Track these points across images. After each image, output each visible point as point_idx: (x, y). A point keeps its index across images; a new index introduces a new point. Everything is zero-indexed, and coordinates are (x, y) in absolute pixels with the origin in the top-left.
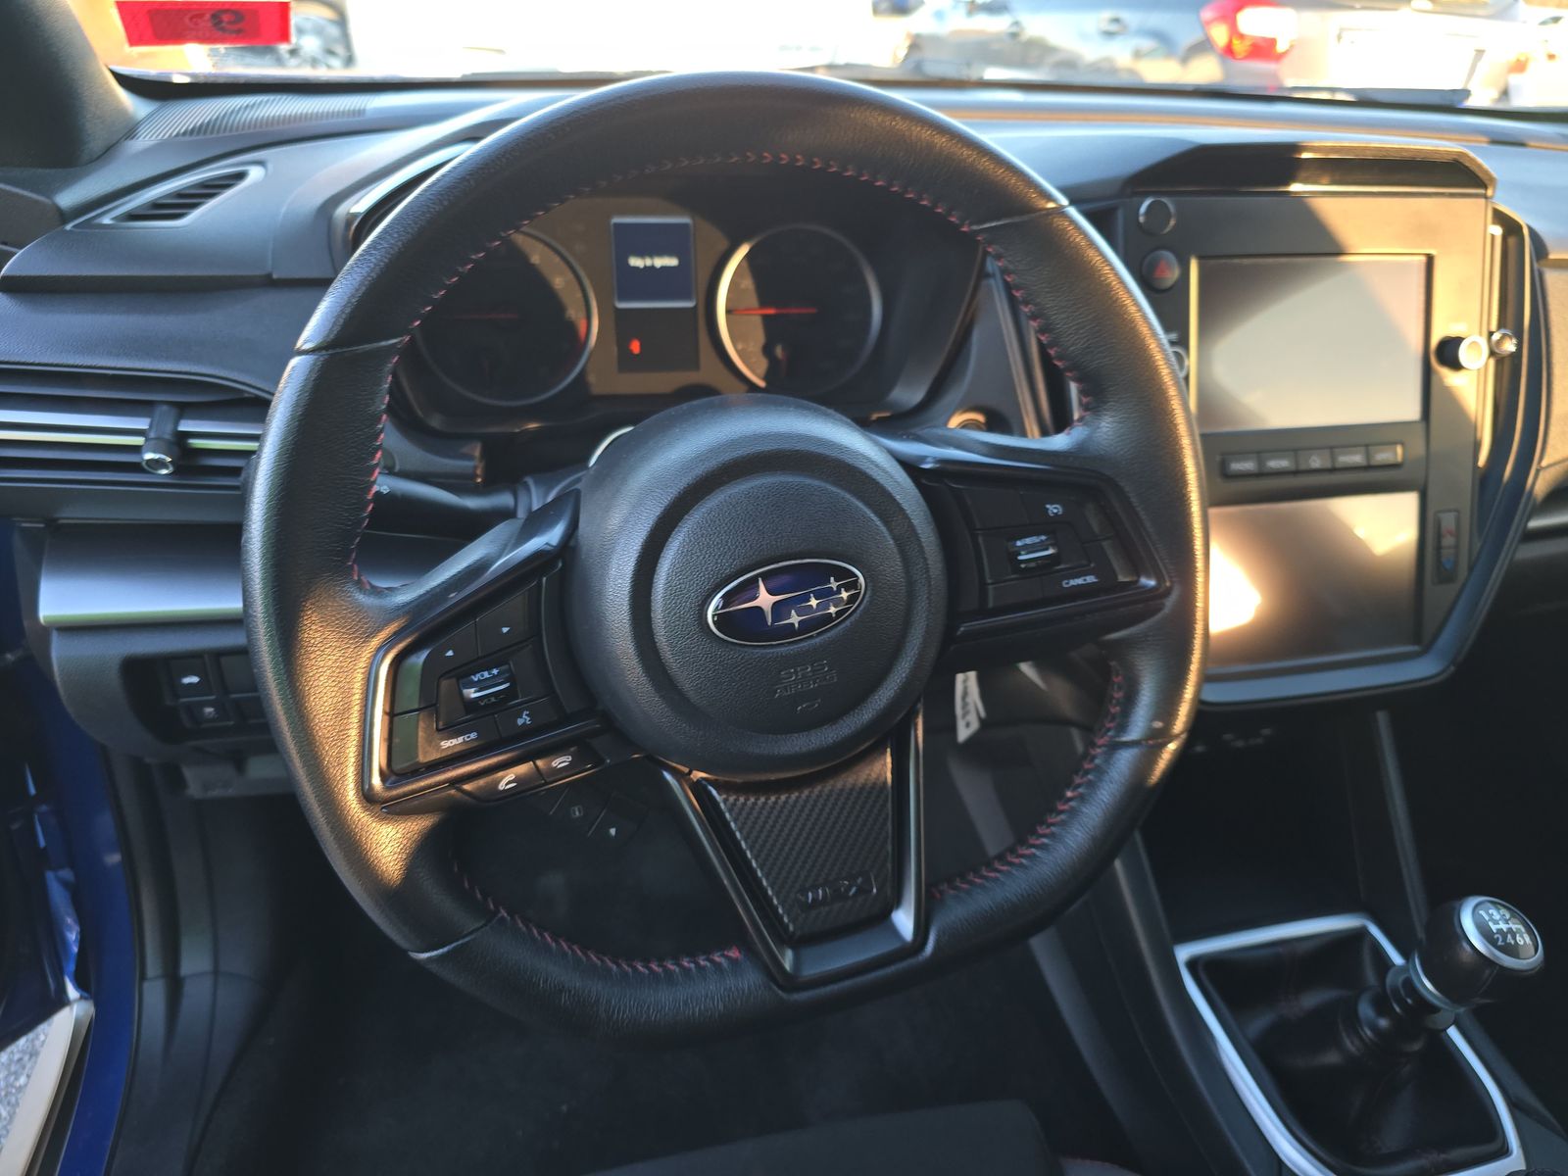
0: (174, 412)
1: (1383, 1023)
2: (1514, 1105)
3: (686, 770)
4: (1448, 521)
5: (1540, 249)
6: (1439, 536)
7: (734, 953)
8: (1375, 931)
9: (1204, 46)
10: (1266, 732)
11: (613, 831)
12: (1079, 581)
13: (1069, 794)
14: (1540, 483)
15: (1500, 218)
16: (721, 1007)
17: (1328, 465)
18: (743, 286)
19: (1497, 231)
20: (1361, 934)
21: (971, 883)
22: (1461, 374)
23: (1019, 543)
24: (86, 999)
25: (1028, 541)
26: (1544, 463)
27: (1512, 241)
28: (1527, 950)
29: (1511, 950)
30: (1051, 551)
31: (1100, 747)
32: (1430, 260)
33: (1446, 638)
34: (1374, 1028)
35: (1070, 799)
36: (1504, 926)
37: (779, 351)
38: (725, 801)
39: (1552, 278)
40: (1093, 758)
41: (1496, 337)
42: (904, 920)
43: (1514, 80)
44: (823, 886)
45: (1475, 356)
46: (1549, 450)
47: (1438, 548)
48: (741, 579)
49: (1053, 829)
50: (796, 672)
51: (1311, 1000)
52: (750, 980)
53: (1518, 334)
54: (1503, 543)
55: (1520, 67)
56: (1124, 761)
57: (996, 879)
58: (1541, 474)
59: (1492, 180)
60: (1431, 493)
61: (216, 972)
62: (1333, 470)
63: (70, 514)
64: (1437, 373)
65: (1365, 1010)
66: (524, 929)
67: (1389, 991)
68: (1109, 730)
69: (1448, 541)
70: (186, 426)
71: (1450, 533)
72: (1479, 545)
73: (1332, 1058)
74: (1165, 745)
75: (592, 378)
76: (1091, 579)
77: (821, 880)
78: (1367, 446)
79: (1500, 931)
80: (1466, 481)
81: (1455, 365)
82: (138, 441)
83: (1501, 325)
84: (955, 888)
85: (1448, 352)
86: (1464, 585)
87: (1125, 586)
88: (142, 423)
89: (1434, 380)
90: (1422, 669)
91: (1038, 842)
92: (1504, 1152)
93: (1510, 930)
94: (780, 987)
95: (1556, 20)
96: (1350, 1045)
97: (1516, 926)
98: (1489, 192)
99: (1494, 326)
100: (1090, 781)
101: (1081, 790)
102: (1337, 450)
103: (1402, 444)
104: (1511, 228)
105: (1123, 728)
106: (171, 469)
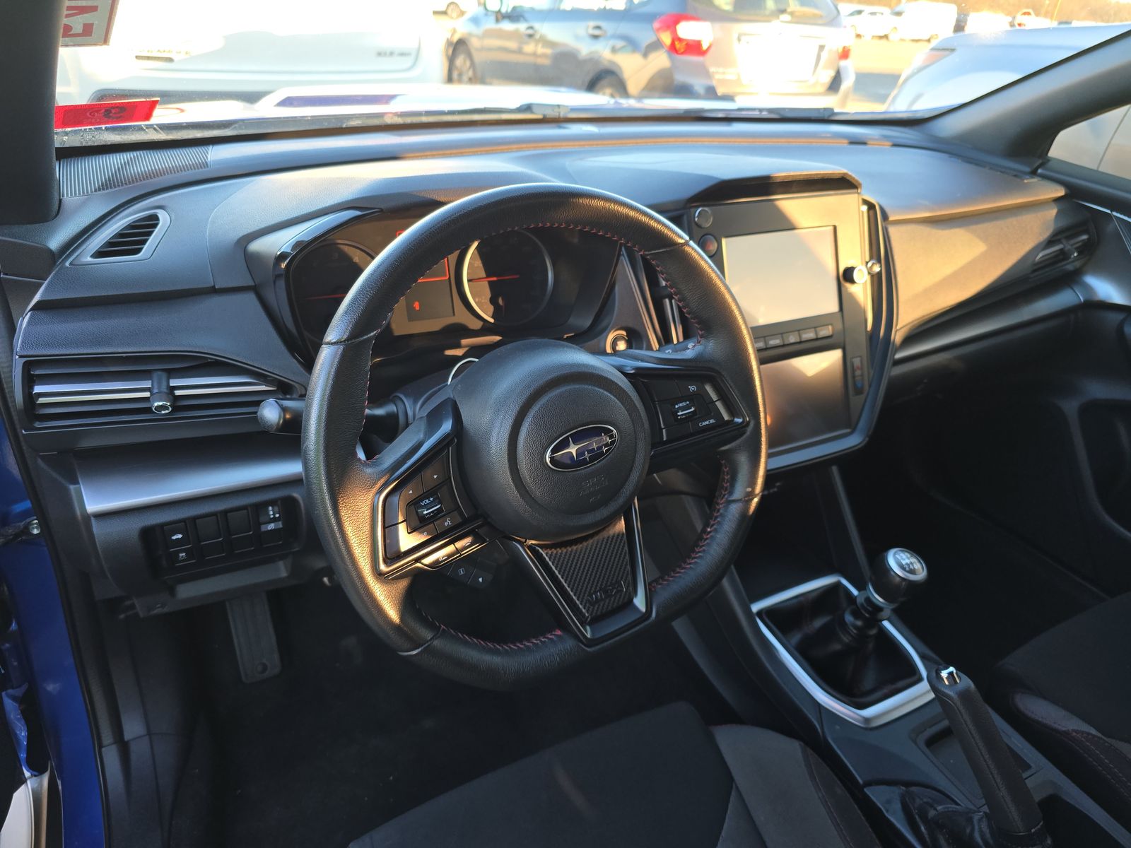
0: (164, 375)
1: (859, 623)
2: (923, 657)
3: (524, 540)
4: (857, 362)
5: (885, 217)
6: (854, 371)
7: (559, 633)
8: (845, 582)
9: (656, 45)
10: (778, 484)
11: (481, 580)
12: (707, 423)
13: (709, 530)
14: (897, 336)
15: (865, 202)
16: (558, 659)
17: (798, 340)
18: (476, 265)
19: (865, 208)
20: (838, 584)
21: (668, 580)
22: (855, 285)
23: (677, 407)
24: (35, 776)
25: (681, 405)
26: (898, 328)
27: (871, 212)
28: (919, 571)
29: (912, 572)
30: (693, 409)
31: (721, 504)
32: (835, 228)
33: (862, 424)
34: (856, 627)
35: (710, 532)
36: (908, 561)
37: (501, 301)
38: (547, 554)
39: (893, 231)
40: (718, 511)
41: (870, 264)
42: (640, 602)
43: (843, 63)
44: (599, 591)
45: (862, 276)
46: (899, 321)
47: (854, 377)
48: (561, 439)
49: (704, 548)
50: (589, 482)
51: (818, 623)
52: (570, 643)
53: (879, 261)
54: (884, 369)
55: (845, 54)
56: (735, 509)
57: (680, 577)
58: (897, 333)
59: (860, 185)
60: (848, 348)
61: (149, 733)
62: (801, 342)
63: (86, 443)
64: (845, 286)
65: (849, 618)
66: (454, 634)
67: (859, 605)
68: (724, 495)
69: (858, 373)
70: (173, 383)
71: (858, 368)
72: (872, 372)
73: (837, 647)
74: (753, 499)
75: (394, 326)
76: (712, 421)
77: (598, 588)
78: (815, 328)
79: (907, 564)
80: (863, 340)
81: (852, 281)
82: (147, 394)
83: (871, 258)
84: (660, 584)
85: (848, 275)
86: (868, 394)
87: (728, 422)
88: (148, 384)
89: (843, 289)
90: (853, 441)
91: (697, 556)
92: (920, 680)
93: (911, 563)
94: (585, 645)
95: (860, 12)
96: (846, 639)
97: (913, 560)
98: (859, 191)
99: (867, 259)
100: (718, 522)
101: (715, 526)
102: (801, 332)
103: (831, 324)
104: (871, 207)
105: (731, 493)
106: (170, 409)
